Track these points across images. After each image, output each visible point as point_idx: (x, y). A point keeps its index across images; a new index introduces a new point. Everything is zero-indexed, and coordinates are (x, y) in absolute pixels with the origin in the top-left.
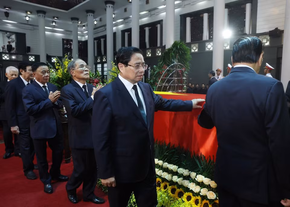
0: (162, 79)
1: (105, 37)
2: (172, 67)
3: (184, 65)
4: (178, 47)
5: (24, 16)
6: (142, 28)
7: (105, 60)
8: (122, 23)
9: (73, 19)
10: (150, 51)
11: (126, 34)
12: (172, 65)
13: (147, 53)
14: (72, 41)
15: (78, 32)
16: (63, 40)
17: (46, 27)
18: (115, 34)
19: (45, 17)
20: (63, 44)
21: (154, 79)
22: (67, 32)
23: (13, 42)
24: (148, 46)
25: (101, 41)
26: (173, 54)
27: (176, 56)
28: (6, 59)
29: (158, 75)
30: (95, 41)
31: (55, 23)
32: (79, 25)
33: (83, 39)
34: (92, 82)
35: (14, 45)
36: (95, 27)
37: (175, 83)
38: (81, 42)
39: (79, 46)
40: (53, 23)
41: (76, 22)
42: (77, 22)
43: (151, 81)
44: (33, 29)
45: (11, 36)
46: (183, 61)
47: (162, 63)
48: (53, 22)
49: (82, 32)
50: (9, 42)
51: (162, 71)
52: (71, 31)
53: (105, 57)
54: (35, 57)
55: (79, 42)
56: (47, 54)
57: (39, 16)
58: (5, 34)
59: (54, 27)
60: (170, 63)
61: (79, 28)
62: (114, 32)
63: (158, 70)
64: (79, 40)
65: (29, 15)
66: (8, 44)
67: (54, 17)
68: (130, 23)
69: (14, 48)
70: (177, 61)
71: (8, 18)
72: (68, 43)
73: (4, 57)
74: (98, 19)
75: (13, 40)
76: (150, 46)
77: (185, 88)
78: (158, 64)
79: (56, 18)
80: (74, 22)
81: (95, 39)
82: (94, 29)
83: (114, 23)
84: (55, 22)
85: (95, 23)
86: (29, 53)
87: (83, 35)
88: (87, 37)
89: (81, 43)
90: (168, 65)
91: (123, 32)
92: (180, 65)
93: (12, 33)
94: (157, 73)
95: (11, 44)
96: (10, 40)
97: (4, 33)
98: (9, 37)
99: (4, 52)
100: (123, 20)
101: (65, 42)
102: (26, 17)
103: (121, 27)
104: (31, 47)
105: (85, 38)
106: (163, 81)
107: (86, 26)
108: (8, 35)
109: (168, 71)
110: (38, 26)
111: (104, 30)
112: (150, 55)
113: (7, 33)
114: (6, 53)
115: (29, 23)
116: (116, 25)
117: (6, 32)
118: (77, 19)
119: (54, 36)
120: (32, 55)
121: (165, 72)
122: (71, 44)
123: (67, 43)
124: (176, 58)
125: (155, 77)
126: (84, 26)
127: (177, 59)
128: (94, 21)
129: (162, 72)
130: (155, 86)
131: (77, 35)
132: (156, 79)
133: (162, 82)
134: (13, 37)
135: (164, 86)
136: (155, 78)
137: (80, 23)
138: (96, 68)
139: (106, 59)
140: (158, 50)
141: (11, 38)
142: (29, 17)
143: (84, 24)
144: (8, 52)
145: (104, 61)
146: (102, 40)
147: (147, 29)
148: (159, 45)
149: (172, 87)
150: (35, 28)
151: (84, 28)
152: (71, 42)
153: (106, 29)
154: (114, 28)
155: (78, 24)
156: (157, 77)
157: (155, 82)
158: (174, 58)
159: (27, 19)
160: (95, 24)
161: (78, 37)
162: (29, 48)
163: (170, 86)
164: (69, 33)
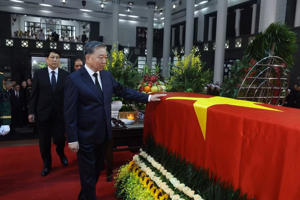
0: (247, 78)
1: (184, 23)
2: (265, 62)
3: (284, 60)
4: (276, 33)
5: (99, 4)
6: (231, 11)
7: (183, 52)
8: (206, 6)
9: (149, 4)
10: (240, 40)
11: (211, 19)
12: (265, 58)
13: (237, 43)
14: (146, 29)
15: (154, 19)
16: (138, 28)
17: (120, 15)
18: (196, 20)
19: (119, 3)
20: (138, 33)
21: (235, 79)
22: (142, 18)
23: (87, 32)
24: (237, 34)
25: (179, 29)
26: (267, 43)
27: (272, 46)
28: (80, 49)
29: (242, 73)
30: (173, 29)
31: (130, 10)
32: (156, 11)
33: (160, 27)
34: (147, 80)
35: (88, 35)
36: (173, 12)
37: (268, 86)
38: (158, 30)
39: (154, 35)
40: (127, 10)
41: (152, 8)
42: (153, 6)
43: (231, 81)
44: (107, 17)
45: (86, 25)
46: (284, 54)
47: (249, 56)
48: (128, 8)
49: (159, 18)
50: (84, 32)
51: (249, 67)
52: (147, 18)
53: (183, 48)
55: (155, 30)
56: (119, 44)
57: (114, 2)
58: (81, 24)
59: (129, 13)
60: (261, 57)
61: (155, 14)
62: (195, 17)
63: (242, 66)
64: (154, 28)
65: (104, 2)
66: (83, 34)
67: (129, 3)
68: (216, 4)
69: (88, 38)
70: (273, 53)
71: (85, 6)
72: (142, 32)
73: (78, 47)
74: (177, 2)
75: (88, 30)
76: (241, 34)
77: (284, 93)
78: (243, 58)
79: (131, 4)
80: (150, 7)
81: (172, 26)
82: (172, 14)
83: (196, 6)
84: (130, 8)
85: (174, 7)
87: (159, 22)
88: (163, 24)
89: (156, 32)
90: (258, 60)
91: (207, 16)
92: (277, 59)
93: (87, 22)
94: (240, 71)
96: (85, 30)
97: (80, 22)
98: (84, 27)
99: (79, 42)
100: (207, 1)
101: (139, 30)
102: (101, 4)
103: (205, 10)
104: (104, 37)
106: (248, 82)
107: (163, 11)
108: (84, 25)
109: (258, 67)
110: (112, 14)
111: (184, 15)
112: (240, 46)
113: (83, 23)
114: (80, 44)
115: (104, 11)
116: (199, 8)
117: (82, 21)
118: (154, 4)
119: (127, 24)
121: (253, 69)
122: (145, 33)
123: (141, 30)
124: (271, 48)
125: (237, 75)
126: (161, 11)
127: (273, 50)
128: (173, 5)
129: (247, 69)
130: (236, 88)
131: (153, 22)
132: (238, 78)
133: (247, 84)
134: (88, 26)
135: (250, 89)
136: (236, 77)
137: (157, 8)
138: (172, 61)
139: (184, 50)
140: (251, 38)
141: (86, 28)
142: (104, 4)
143: (161, 9)
144: (82, 42)
145: (181, 52)
146: (181, 27)
147: (238, 12)
148: (253, 32)
149: (262, 91)
150: (110, 15)
151: (161, 13)
152: (146, 31)
153: (186, 14)
154: (196, 12)
155: (155, 9)
156: (240, 75)
157: (237, 82)
158: (269, 48)
159: (102, 6)
160: (174, 9)
161: (154, 24)
162: (102, 37)
163: (260, 89)
164: (144, 20)
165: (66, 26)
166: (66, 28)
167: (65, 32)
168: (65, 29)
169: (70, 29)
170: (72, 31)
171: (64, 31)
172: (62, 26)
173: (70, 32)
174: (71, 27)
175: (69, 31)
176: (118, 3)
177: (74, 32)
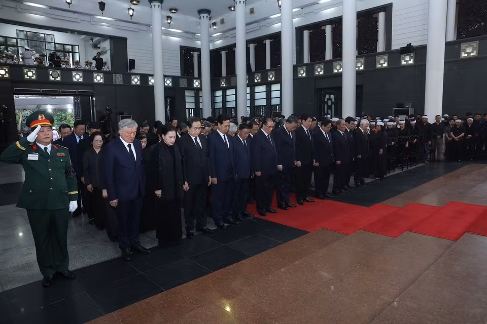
16: (181, 47)
20: (182, 55)
22: (186, 34)
28: (99, 81)
31: (171, 20)
33: (211, 47)
40: (167, 20)
44: (137, 30)
45: (101, 43)
48: (168, 17)
52: (193, 34)
54: (141, 78)
57: (153, 7)
59: (170, 26)
65: (133, 7)
67: (171, 9)
71: (104, 12)
72: (187, 53)
73: (96, 78)
75: (105, 51)
79: (173, 11)
86: (133, 71)
91: (300, 30)
95: (101, 57)
98: (95, 46)
100: (299, 9)
101: (184, 51)
102: (129, 9)
104: (136, 60)
105: (214, 45)
107: (219, 24)
108: (95, 43)
112: (304, 75)
113: (94, 38)
115: (133, 21)
118: (209, 12)
120: (136, 74)
126: (215, 24)
141: (100, 47)
142: (133, 10)
143: (213, 21)
150: (141, 27)
151: (214, 27)
159: (131, 12)
162: (133, 61)
164: (190, 36)
165: (64, 45)
166: (64, 48)
167: (62, 55)
168: (62, 49)
169: (71, 50)
170: (73, 52)
171: (60, 53)
172: (56, 45)
173: (71, 54)
174: (71, 46)
175: (69, 52)
176: (160, 7)
177: (77, 56)
